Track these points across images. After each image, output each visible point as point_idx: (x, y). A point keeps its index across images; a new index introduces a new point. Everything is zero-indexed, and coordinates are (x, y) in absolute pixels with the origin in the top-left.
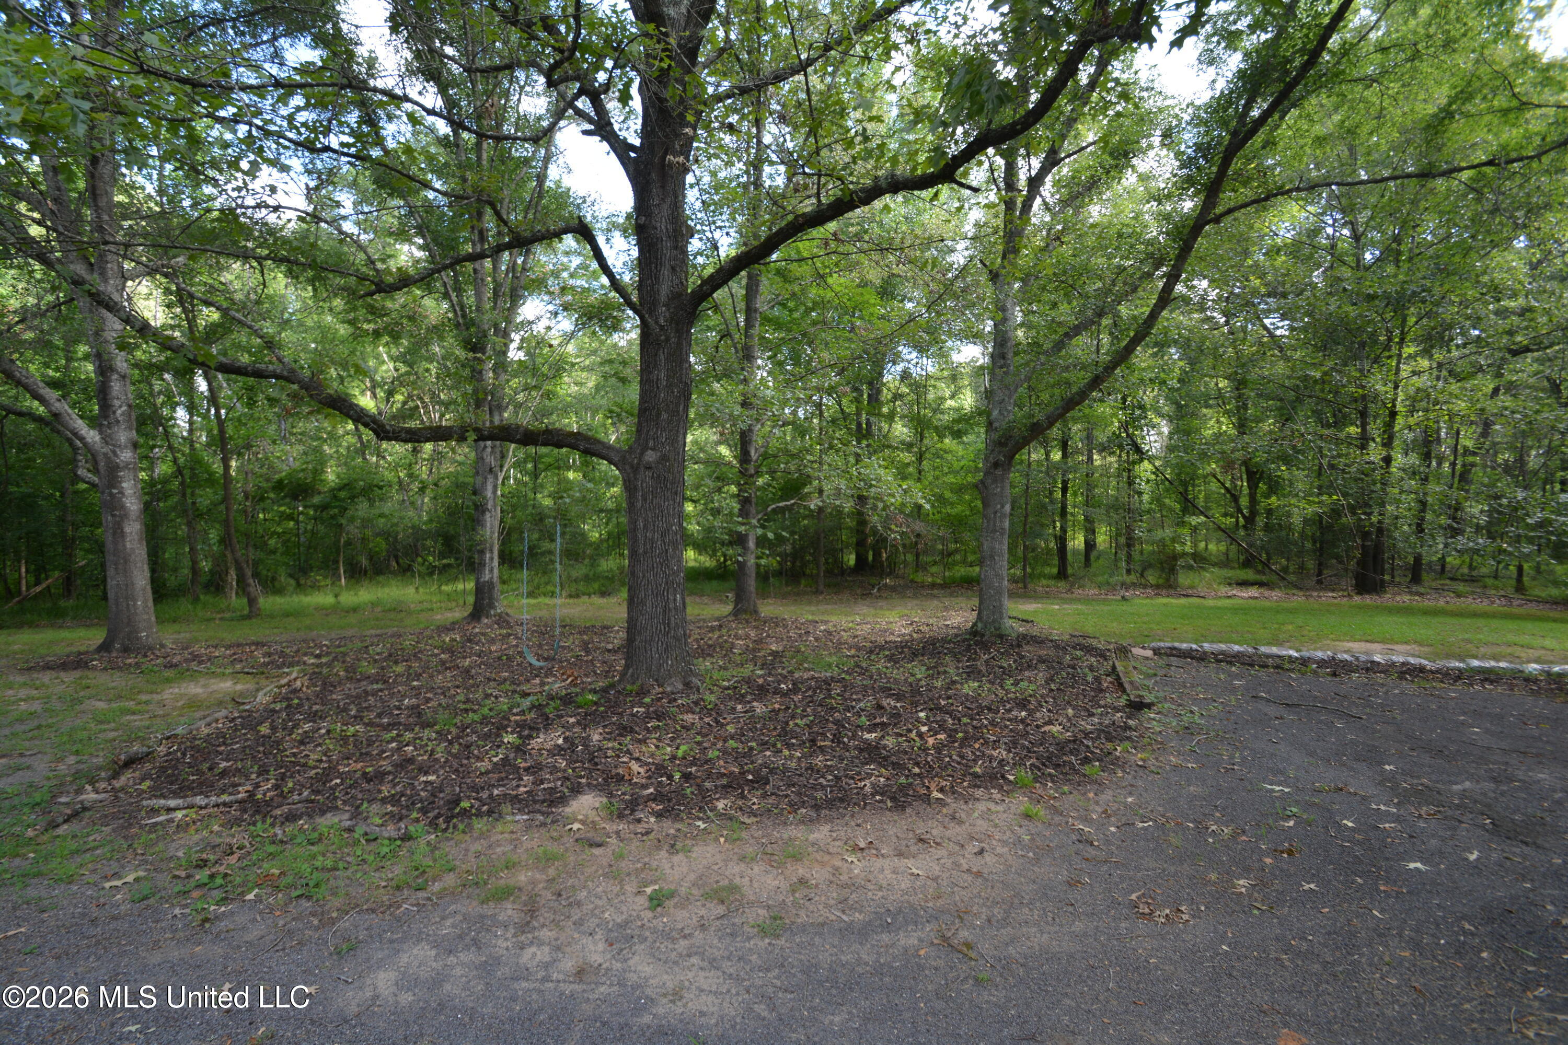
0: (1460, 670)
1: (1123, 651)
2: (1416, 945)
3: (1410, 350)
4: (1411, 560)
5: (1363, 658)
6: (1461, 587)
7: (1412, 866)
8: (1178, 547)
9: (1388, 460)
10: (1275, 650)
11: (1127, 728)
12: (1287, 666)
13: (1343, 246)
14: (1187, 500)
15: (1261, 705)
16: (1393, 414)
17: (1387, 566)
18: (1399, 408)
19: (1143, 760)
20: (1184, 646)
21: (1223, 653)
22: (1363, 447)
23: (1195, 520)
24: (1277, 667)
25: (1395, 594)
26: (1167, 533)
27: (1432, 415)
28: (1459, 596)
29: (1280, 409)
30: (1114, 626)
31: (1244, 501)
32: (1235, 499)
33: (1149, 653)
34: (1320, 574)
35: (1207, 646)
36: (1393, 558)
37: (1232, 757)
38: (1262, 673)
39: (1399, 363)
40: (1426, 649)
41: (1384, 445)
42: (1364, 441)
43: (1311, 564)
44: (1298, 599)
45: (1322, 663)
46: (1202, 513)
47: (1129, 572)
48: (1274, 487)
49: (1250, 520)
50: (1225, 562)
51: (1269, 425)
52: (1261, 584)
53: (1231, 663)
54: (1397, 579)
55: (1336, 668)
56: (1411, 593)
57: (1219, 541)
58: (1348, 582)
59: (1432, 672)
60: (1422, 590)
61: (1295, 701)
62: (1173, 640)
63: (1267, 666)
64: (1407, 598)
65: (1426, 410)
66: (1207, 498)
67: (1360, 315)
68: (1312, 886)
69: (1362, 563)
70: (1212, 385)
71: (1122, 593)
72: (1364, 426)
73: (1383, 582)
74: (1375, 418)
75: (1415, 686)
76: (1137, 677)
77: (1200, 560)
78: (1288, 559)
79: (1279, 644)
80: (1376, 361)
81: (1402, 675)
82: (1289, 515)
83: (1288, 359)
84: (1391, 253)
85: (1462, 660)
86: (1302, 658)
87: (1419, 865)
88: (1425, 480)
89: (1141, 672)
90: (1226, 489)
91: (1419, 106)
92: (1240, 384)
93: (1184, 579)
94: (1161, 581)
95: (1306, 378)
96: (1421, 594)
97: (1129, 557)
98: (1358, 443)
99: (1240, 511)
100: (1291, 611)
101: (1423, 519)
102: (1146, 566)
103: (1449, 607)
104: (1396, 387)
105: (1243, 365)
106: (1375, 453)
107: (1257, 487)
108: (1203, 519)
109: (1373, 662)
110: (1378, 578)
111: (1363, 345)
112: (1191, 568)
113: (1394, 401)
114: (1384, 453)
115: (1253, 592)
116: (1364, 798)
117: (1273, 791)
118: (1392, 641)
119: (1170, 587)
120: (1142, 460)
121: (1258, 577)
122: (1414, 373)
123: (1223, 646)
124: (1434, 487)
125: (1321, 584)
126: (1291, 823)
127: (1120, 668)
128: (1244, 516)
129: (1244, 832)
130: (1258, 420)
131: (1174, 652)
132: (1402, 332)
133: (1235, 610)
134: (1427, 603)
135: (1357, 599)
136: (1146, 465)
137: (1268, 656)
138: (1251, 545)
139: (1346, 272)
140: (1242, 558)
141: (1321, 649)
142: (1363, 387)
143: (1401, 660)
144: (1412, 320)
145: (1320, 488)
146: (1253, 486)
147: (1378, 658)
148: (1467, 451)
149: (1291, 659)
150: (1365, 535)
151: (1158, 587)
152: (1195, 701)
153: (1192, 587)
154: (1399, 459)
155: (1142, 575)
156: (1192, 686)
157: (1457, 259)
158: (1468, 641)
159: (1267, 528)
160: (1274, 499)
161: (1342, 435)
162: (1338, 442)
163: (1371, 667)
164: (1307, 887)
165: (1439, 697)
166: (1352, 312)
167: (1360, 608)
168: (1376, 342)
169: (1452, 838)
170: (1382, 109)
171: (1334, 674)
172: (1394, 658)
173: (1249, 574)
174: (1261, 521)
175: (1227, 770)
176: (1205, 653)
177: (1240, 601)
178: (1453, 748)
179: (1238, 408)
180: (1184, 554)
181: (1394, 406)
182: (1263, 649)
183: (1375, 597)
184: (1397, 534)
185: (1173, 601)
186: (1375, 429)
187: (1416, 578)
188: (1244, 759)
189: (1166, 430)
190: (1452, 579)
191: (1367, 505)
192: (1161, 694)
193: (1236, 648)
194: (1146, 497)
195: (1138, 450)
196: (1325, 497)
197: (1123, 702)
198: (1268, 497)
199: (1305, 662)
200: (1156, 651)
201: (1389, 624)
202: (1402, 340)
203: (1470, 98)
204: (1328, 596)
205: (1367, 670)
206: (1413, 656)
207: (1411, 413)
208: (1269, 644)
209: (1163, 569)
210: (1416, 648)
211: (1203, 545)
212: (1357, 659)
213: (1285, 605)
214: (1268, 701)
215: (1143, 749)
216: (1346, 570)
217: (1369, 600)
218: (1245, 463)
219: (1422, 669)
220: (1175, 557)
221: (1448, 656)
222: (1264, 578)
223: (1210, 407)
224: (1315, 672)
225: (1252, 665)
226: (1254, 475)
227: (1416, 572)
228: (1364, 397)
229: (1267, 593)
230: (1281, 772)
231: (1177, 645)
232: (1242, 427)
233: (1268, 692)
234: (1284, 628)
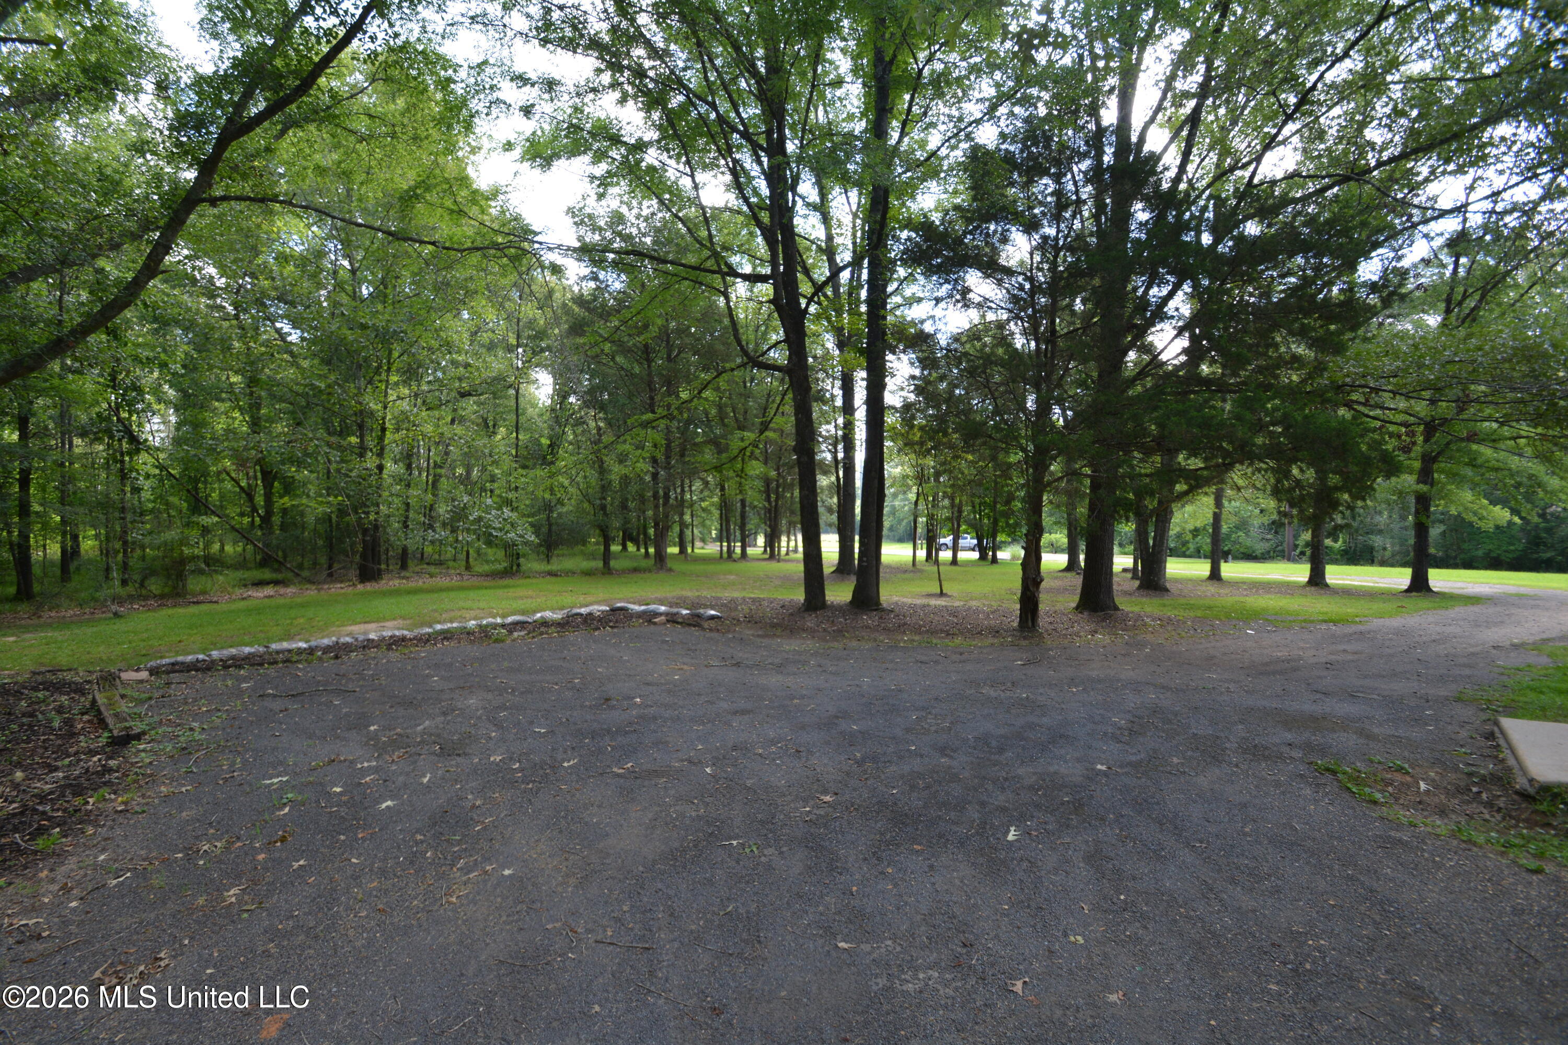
0: (429, 634)
1: (109, 679)
2: (383, 872)
3: (394, 378)
4: (400, 551)
5: (361, 638)
6: (432, 569)
7: (384, 806)
8: (186, 551)
9: (381, 468)
10: (285, 645)
11: (107, 770)
12: (295, 658)
13: (343, 275)
14: (197, 500)
15: (268, 703)
16: (384, 430)
17: (383, 557)
18: (387, 425)
19: (125, 803)
20: (189, 658)
21: (233, 658)
22: (362, 455)
23: (209, 520)
24: (287, 661)
25: (389, 580)
26: (172, 535)
27: (411, 434)
28: (431, 577)
29: (292, 412)
30: (101, 651)
31: (260, 500)
32: (250, 497)
33: (144, 675)
34: (330, 567)
35: (215, 654)
36: (387, 550)
37: (233, 764)
38: (272, 671)
39: (387, 387)
40: (408, 622)
41: (378, 455)
42: (362, 451)
43: (323, 560)
44: (311, 593)
45: (327, 649)
46: (214, 513)
47: (124, 583)
48: (289, 487)
49: (266, 519)
50: (241, 564)
51: (280, 428)
52: (276, 583)
53: (240, 667)
54: (391, 567)
55: (338, 651)
56: (400, 578)
57: (235, 543)
58: (353, 573)
59: (411, 640)
60: (408, 574)
61: (300, 690)
62: (177, 653)
63: (276, 662)
64: (397, 582)
65: (408, 430)
66: (222, 496)
67: (356, 340)
68: (302, 862)
69: (364, 556)
70: (224, 378)
71: (114, 608)
72: (362, 437)
73: (380, 570)
74: (372, 430)
75: (397, 654)
76: (124, 707)
77: (213, 563)
78: (303, 556)
79: (289, 637)
80: (370, 382)
81: (389, 647)
82: (302, 514)
83: (298, 367)
84: (379, 296)
85: (431, 626)
86: (310, 648)
87: (389, 803)
88: (408, 486)
89: (132, 699)
90: (241, 488)
91: (397, 179)
92: (252, 381)
93: (194, 584)
94: (167, 590)
95: (313, 387)
96: (407, 578)
97: (125, 566)
98: (357, 451)
99: (254, 509)
100: (303, 606)
101: (407, 517)
102: (149, 572)
103: (426, 586)
104: (385, 408)
105: (252, 363)
106: (371, 461)
107: (272, 486)
108: (216, 519)
109: (368, 640)
110: (376, 567)
111: (359, 367)
112: (201, 572)
113: (384, 418)
114: (378, 462)
115: (269, 590)
116: (352, 762)
117: (272, 784)
118: (385, 619)
119: (178, 595)
120: (138, 451)
121: (275, 576)
122: (399, 398)
123: (233, 651)
124: (414, 492)
125: (332, 577)
126: (287, 810)
127: (101, 699)
128: (259, 515)
129: (238, 838)
130: (271, 420)
131: (175, 668)
132: (389, 362)
133: (248, 612)
134: (412, 585)
135: (360, 587)
136: (143, 457)
137: (278, 652)
138: (267, 545)
139: (344, 299)
140: (258, 557)
141: (328, 636)
142: (360, 403)
143: (390, 634)
144: (396, 354)
145: (328, 489)
146: (268, 486)
147: (372, 636)
148: (436, 465)
149: (300, 651)
150: (365, 531)
151: (162, 596)
152: (196, 716)
153: (204, 593)
154: (390, 466)
155: (142, 585)
156: (195, 700)
157: (422, 312)
158: (435, 611)
159: (283, 527)
160: (286, 499)
161: (344, 443)
162: (340, 448)
163: (368, 645)
164: (296, 865)
165: (414, 658)
166: (350, 336)
167: (362, 594)
168: (369, 366)
169: (413, 770)
170: (370, 167)
171: (337, 657)
172: (385, 634)
173: (267, 574)
174: (276, 519)
175: (226, 780)
176: (213, 662)
177: (255, 602)
178: (419, 697)
179: (251, 406)
180: (194, 558)
181: (384, 423)
182: (274, 646)
183: (374, 584)
184: (388, 530)
185: (180, 611)
186: (370, 442)
187: (404, 566)
188: (245, 762)
189: (173, 419)
190: (428, 564)
191: (364, 505)
192: (156, 718)
193: (247, 650)
194: (146, 495)
195: (134, 439)
196: (331, 499)
197: (103, 741)
198: (281, 497)
199: (311, 651)
200: (153, 672)
201: (383, 605)
202: (389, 369)
203: (428, 189)
204: (337, 589)
205: (364, 647)
206: (399, 629)
207: (397, 430)
208: (281, 640)
209: (168, 577)
210: (400, 622)
211: (216, 547)
212: (356, 640)
213: (299, 600)
214: (275, 696)
215: (126, 790)
216: (351, 562)
217: (369, 587)
218: (258, 462)
219: (404, 639)
220: (183, 561)
221: (423, 625)
222: (279, 576)
223: (223, 400)
224: (320, 659)
225: (261, 665)
226: (268, 476)
227: (404, 559)
228: (361, 412)
229: (282, 590)
230: (281, 763)
231: (180, 658)
232: (256, 424)
233: (276, 688)
234: (295, 622)
